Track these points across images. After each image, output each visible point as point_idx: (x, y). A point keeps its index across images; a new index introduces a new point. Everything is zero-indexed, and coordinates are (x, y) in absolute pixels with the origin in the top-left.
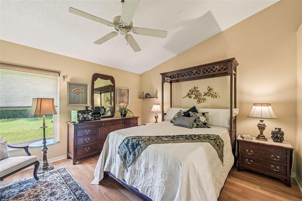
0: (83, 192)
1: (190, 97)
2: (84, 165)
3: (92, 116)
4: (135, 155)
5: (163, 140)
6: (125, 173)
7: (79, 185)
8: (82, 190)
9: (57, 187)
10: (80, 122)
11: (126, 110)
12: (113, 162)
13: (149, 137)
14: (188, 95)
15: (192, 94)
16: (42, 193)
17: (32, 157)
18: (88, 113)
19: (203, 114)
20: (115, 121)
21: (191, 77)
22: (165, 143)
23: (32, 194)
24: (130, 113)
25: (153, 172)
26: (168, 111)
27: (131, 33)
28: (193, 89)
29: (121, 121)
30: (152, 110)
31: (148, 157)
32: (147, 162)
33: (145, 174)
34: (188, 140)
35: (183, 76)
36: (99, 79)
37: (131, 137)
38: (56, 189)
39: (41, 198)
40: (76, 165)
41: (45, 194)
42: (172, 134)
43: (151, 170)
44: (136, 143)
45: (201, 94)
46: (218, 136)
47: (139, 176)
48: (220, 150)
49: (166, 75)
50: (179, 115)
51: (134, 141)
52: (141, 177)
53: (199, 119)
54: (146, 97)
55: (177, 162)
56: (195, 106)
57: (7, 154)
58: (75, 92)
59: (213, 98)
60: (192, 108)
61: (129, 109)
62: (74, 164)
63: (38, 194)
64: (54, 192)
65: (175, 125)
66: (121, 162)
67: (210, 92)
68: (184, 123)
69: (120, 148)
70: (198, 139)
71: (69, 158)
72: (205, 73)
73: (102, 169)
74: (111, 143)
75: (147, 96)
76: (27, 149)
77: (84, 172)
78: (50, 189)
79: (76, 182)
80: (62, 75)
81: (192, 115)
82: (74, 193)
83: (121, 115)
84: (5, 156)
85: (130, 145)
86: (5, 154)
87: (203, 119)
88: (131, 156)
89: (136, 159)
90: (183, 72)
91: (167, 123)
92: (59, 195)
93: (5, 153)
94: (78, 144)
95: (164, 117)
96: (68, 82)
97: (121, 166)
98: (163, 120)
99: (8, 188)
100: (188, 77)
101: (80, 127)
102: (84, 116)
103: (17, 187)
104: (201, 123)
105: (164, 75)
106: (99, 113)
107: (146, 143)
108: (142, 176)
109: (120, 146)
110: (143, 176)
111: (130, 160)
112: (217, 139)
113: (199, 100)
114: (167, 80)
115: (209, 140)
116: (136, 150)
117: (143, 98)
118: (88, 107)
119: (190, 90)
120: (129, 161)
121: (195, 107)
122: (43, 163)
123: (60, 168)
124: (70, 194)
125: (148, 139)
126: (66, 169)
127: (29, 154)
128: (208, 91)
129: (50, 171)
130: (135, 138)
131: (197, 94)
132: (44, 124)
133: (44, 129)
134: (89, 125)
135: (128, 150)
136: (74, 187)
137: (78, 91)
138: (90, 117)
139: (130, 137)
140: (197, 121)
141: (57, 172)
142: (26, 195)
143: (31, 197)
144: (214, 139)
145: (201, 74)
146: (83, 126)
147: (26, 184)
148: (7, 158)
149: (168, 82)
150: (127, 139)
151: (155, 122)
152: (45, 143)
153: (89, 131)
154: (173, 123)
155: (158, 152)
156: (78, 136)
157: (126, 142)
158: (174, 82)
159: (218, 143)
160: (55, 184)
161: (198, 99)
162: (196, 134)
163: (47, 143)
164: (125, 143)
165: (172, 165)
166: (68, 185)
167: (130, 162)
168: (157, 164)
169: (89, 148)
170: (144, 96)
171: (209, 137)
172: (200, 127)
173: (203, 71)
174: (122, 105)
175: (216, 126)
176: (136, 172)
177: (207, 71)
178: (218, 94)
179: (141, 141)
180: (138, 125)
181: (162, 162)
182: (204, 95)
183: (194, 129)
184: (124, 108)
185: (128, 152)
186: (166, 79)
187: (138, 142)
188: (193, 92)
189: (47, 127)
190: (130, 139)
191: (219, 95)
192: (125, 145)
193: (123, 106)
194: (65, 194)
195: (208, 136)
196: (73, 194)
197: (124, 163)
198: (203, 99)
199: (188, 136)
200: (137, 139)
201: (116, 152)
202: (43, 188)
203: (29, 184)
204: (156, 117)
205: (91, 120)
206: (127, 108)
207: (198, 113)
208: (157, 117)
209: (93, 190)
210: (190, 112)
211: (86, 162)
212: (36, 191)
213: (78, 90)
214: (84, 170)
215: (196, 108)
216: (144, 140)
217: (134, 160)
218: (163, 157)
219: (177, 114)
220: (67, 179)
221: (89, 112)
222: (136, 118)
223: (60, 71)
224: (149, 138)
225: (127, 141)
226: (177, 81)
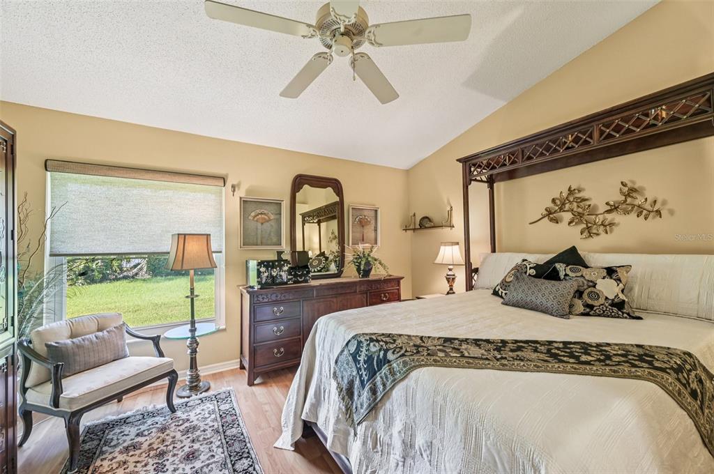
0: (251, 466)
1: (556, 221)
2: (270, 388)
3: (290, 274)
4: (374, 391)
5: (463, 356)
6: (351, 437)
7: (248, 445)
8: (252, 458)
9: (205, 439)
10: (264, 286)
11: (369, 259)
12: (323, 399)
13: (421, 338)
14: (548, 215)
15: (561, 209)
16: (174, 447)
17: (166, 360)
18: (281, 267)
19: (610, 272)
20: (342, 287)
21: (556, 156)
22: (469, 366)
23: (155, 448)
24: (379, 266)
25: (428, 464)
26: (483, 263)
27: (365, 48)
28: (565, 195)
29: (358, 287)
30: (439, 260)
31: (414, 407)
32: (408, 421)
33: (404, 462)
34: (561, 365)
35: (529, 158)
36: (306, 187)
37: (367, 334)
38: (201, 445)
39: (168, 460)
40: (253, 388)
41: (176, 452)
42: (496, 335)
43: (422, 455)
44: (379, 355)
45: (595, 207)
46: (690, 355)
47: (388, 461)
48: (706, 411)
49: (474, 161)
50: (518, 274)
51: (374, 348)
52: (393, 468)
53: (594, 287)
54: (422, 226)
55: (517, 454)
56: (574, 247)
57: (123, 349)
58: (256, 219)
59: (646, 218)
60: (566, 251)
61: (376, 257)
62: (251, 384)
63: (165, 448)
64: (196, 450)
65: (505, 304)
66: (341, 405)
67: (629, 200)
68: (538, 299)
69: (339, 363)
70: (599, 360)
71: (242, 367)
72: (610, 136)
73: (299, 413)
74: (319, 345)
75: (425, 224)
76: (158, 342)
77: (267, 407)
78: (189, 440)
79: (245, 434)
80: (229, 184)
81: (566, 275)
82: (233, 465)
83: (358, 270)
84: (121, 354)
85: (362, 358)
86: (121, 349)
87: (608, 289)
88: (366, 394)
89: (379, 405)
90: (527, 145)
91: (482, 296)
92: (203, 462)
93: (120, 346)
94: (259, 337)
95: (472, 278)
96: (241, 198)
97: (340, 416)
98: (470, 287)
99: (123, 421)
100: (548, 157)
101: (263, 298)
102: (271, 274)
103: (136, 423)
104: (602, 301)
105: (469, 163)
106: (306, 267)
107: (407, 359)
108: (395, 465)
109: (338, 357)
110: (398, 464)
111: (362, 405)
112: (688, 367)
113: (588, 228)
114: (480, 174)
115: (652, 371)
116: (379, 378)
117: (414, 230)
118: (282, 252)
119: (554, 201)
120: (359, 406)
121: (573, 250)
122: (190, 375)
123: (221, 391)
124: (225, 464)
125: (415, 346)
126: (232, 395)
127: (161, 355)
128: (623, 198)
129: (201, 393)
130: (378, 341)
131: (580, 210)
132: (192, 290)
133: (192, 300)
134: (282, 294)
135: (358, 372)
136: (237, 447)
137: (263, 216)
138: (285, 276)
139: (363, 334)
140: (585, 296)
141: (214, 399)
142: (145, 446)
143: (152, 453)
144: (672, 368)
145: (595, 143)
146: (269, 296)
147: (153, 419)
148: (125, 357)
149: (482, 181)
150: (356, 342)
151: (448, 293)
152: (193, 330)
153: (282, 308)
154: (501, 297)
155: (445, 399)
156: (258, 319)
157: (353, 348)
158: (500, 181)
159: (694, 386)
160: (202, 429)
161: (585, 226)
162: (587, 341)
163: (197, 330)
164: (351, 352)
165: (495, 462)
166: (225, 439)
167: (363, 411)
168: (442, 441)
169: (282, 350)
170: (418, 223)
171: (646, 355)
172: (599, 315)
173: (602, 132)
174: (360, 247)
175: (666, 313)
176: (379, 448)
177: (618, 129)
178: (664, 203)
179: (393, 353)
180: (402, 299)
181: (458, 437)
182: (608, 212)
183: (576, 321)
184: (364, 256)
185: (358, 379)
186: (475, 173)
187: (385, 355)
188: (564, 204)
189: (197, 296)
190: (363, 340)
191: (668, 207)
192: (350, 358)
193: (363, 249)
194: (215, 462)
195: (641, 351)
196: (230, 466)
197: (349, 410)
198: (602, 224)
199: (556, 345)
200: (381, 343)
201: (330, 371)
202: (178, 435)
203: (157, 419)
204: (451, 280)
205: (286, 283)
206: (372, 255)
207: (587, 267)
208: (453, 279)
209: (276, 465)
210: (558, 265)
211: (274, 382)
212: (163, 441)
213: (261, 214)
214: (266, 404)
215: (579, 252)
216: (401, 348)
217: (374, 408)
218: (462, 423)
219: (512, 269)
220: (227, 422)
221: (283, 265)
222: (398, 281)
223: (227, 175)
224: (419, 342)
225: (355, 346)
226: (511, 175)
